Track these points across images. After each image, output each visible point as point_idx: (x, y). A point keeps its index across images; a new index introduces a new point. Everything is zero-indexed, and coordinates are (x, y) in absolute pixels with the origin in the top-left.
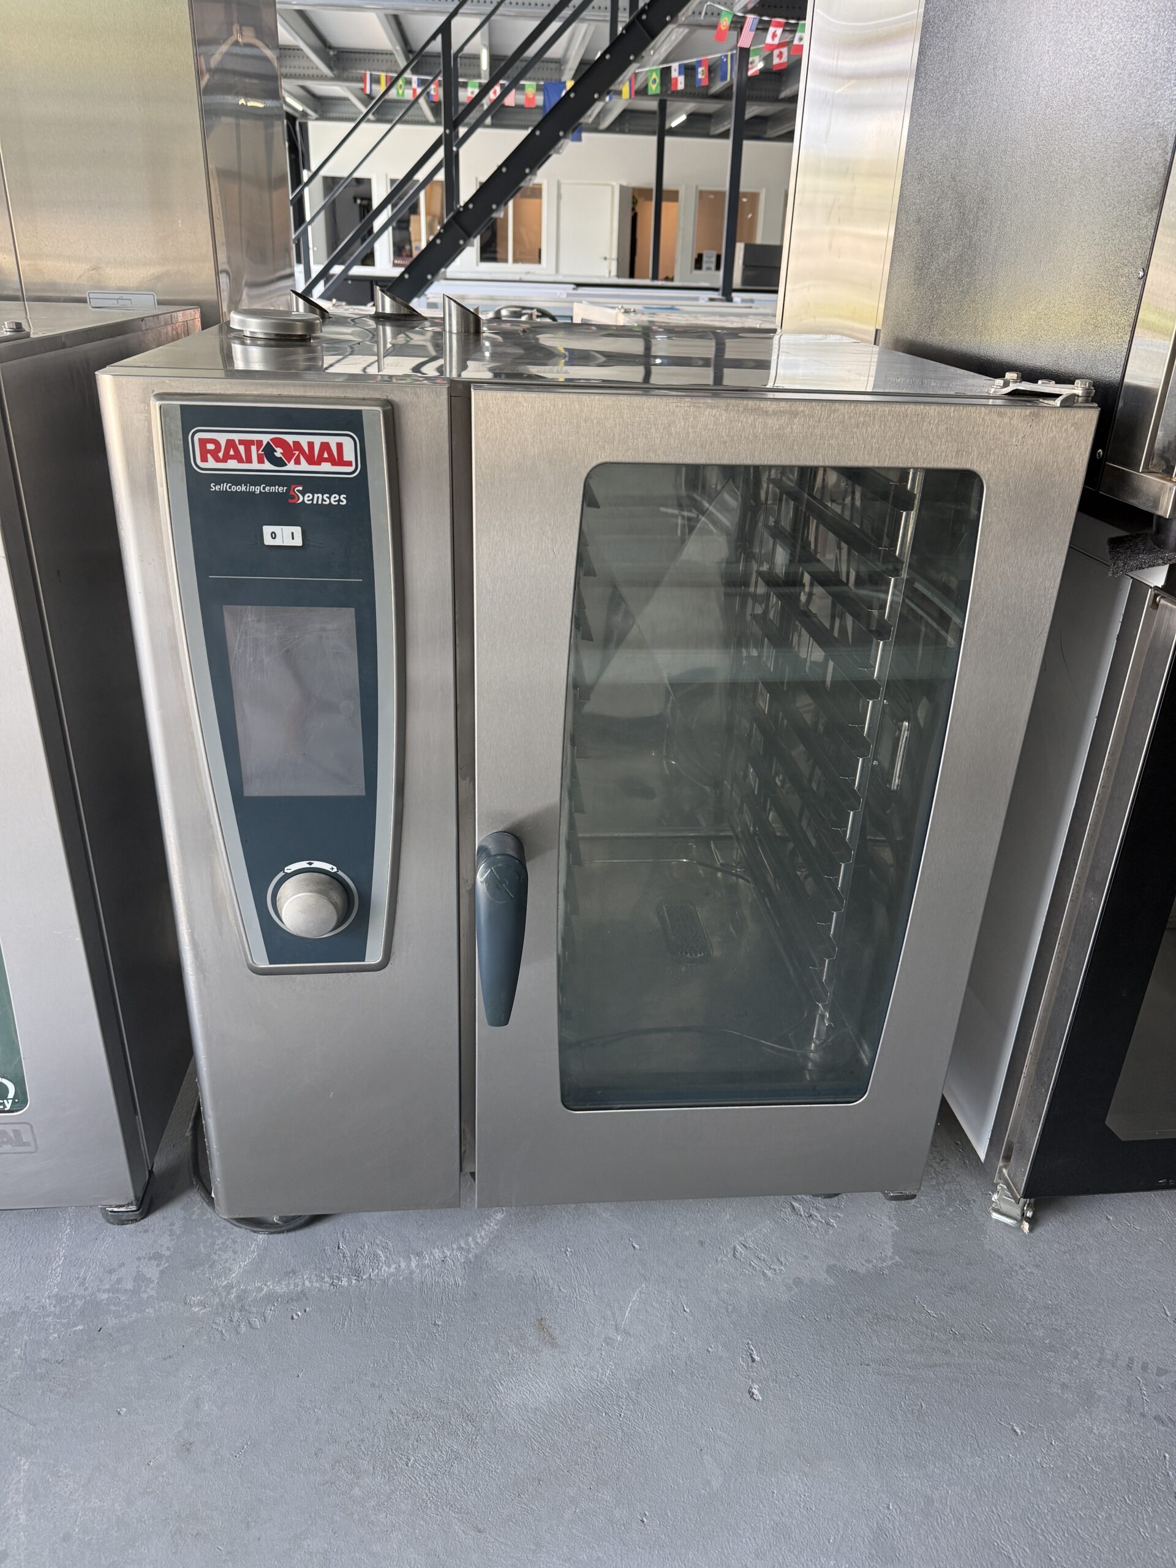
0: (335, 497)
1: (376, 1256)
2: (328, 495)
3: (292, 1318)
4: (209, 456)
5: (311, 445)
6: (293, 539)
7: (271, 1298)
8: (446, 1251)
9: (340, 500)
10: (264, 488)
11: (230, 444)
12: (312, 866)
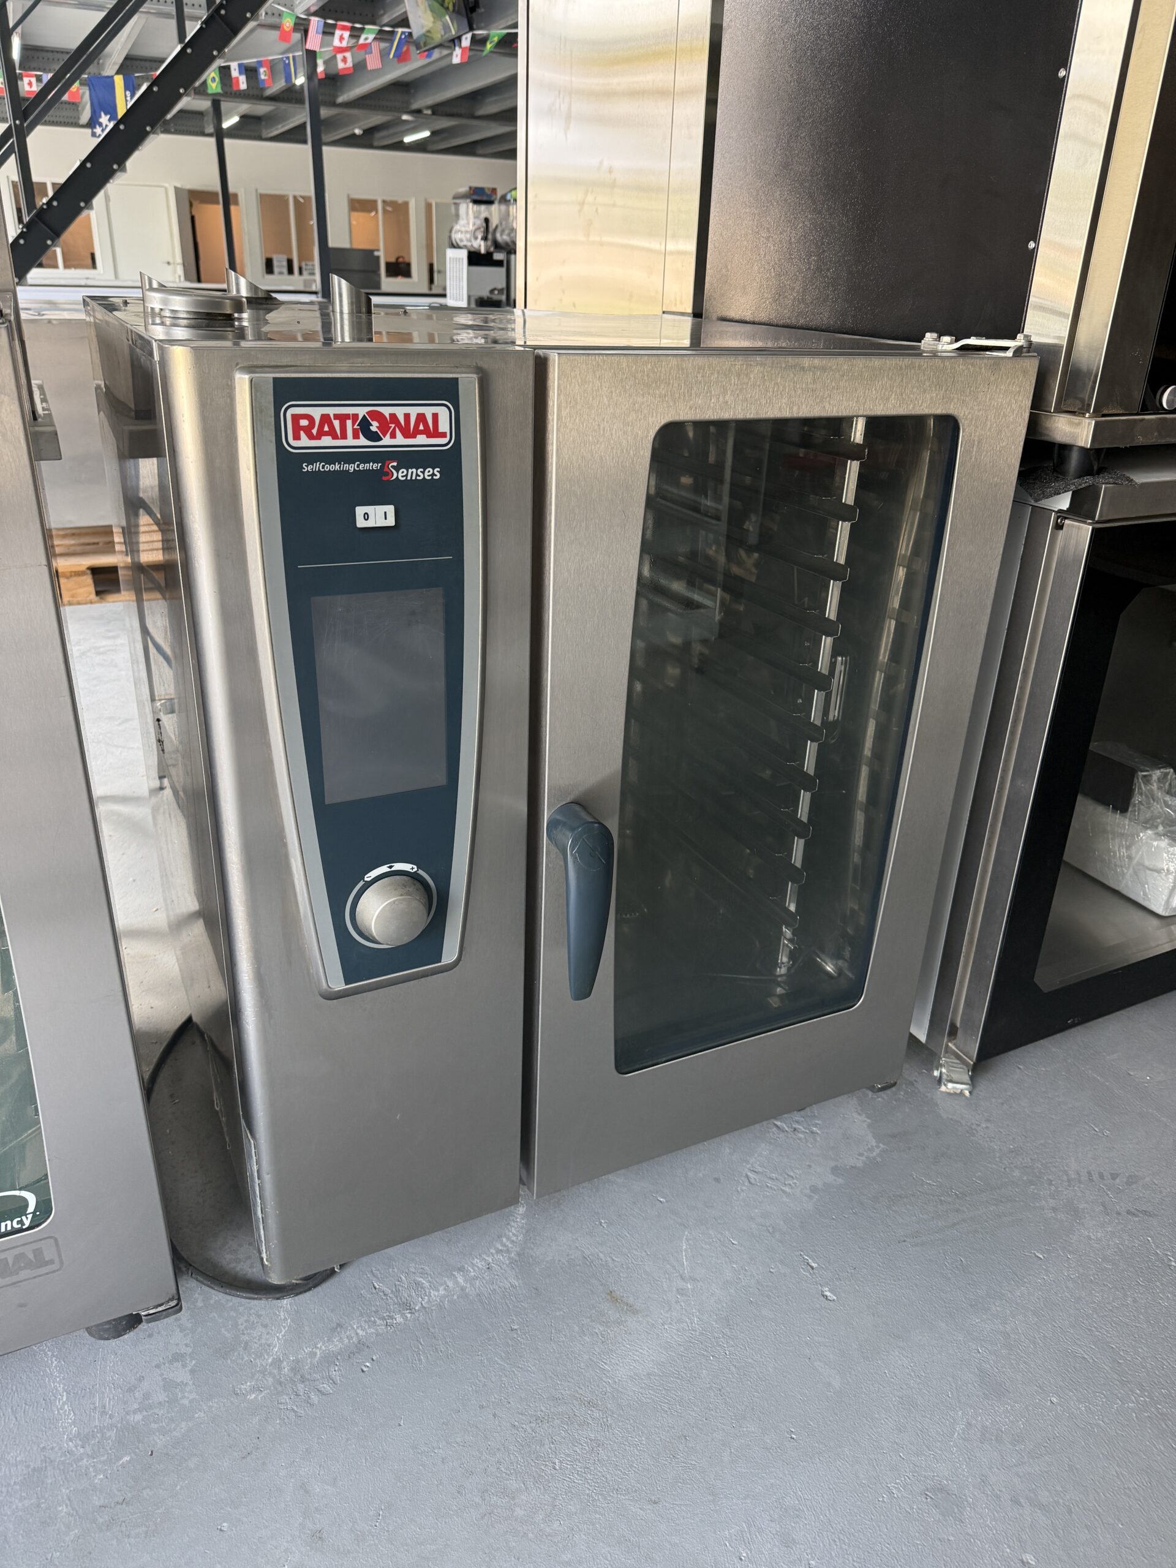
0: (429, 471)
1: (418, 1284)
2: (422, 470)
3: (363, 1371)
4: (302, 434)
5: (407, 416)
6: (386, 519)
7: (329, 1359)
8: (487, 1258)
9: (433, 474)
10: (358, 466)
11: (325, 418)
12: (393, 869)
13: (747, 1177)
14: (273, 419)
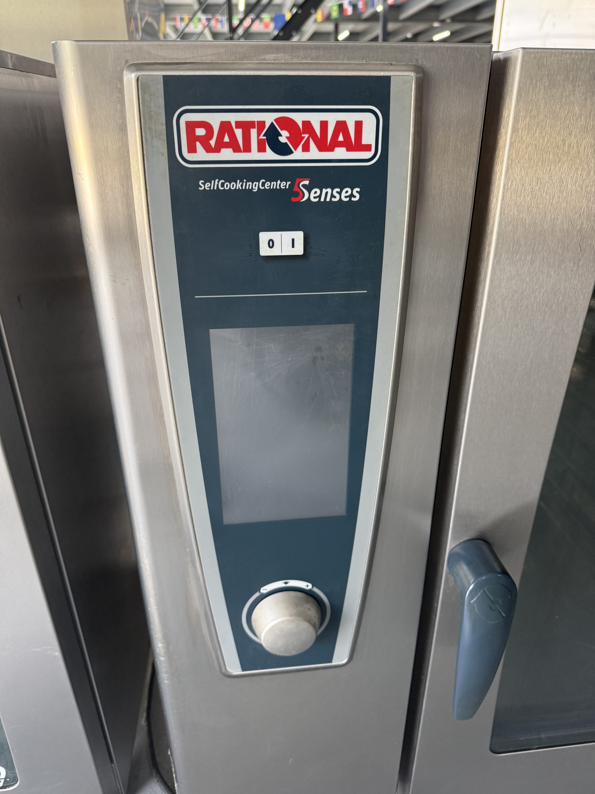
0: (347, 192)
2: (338, 190)
4: (198, 145)
5: (324, 125)
6: (293, 246)
9: (352, 195)
10: (263, 184)
11: (225, 127)
12: (288, 585)
14: (164, 127)
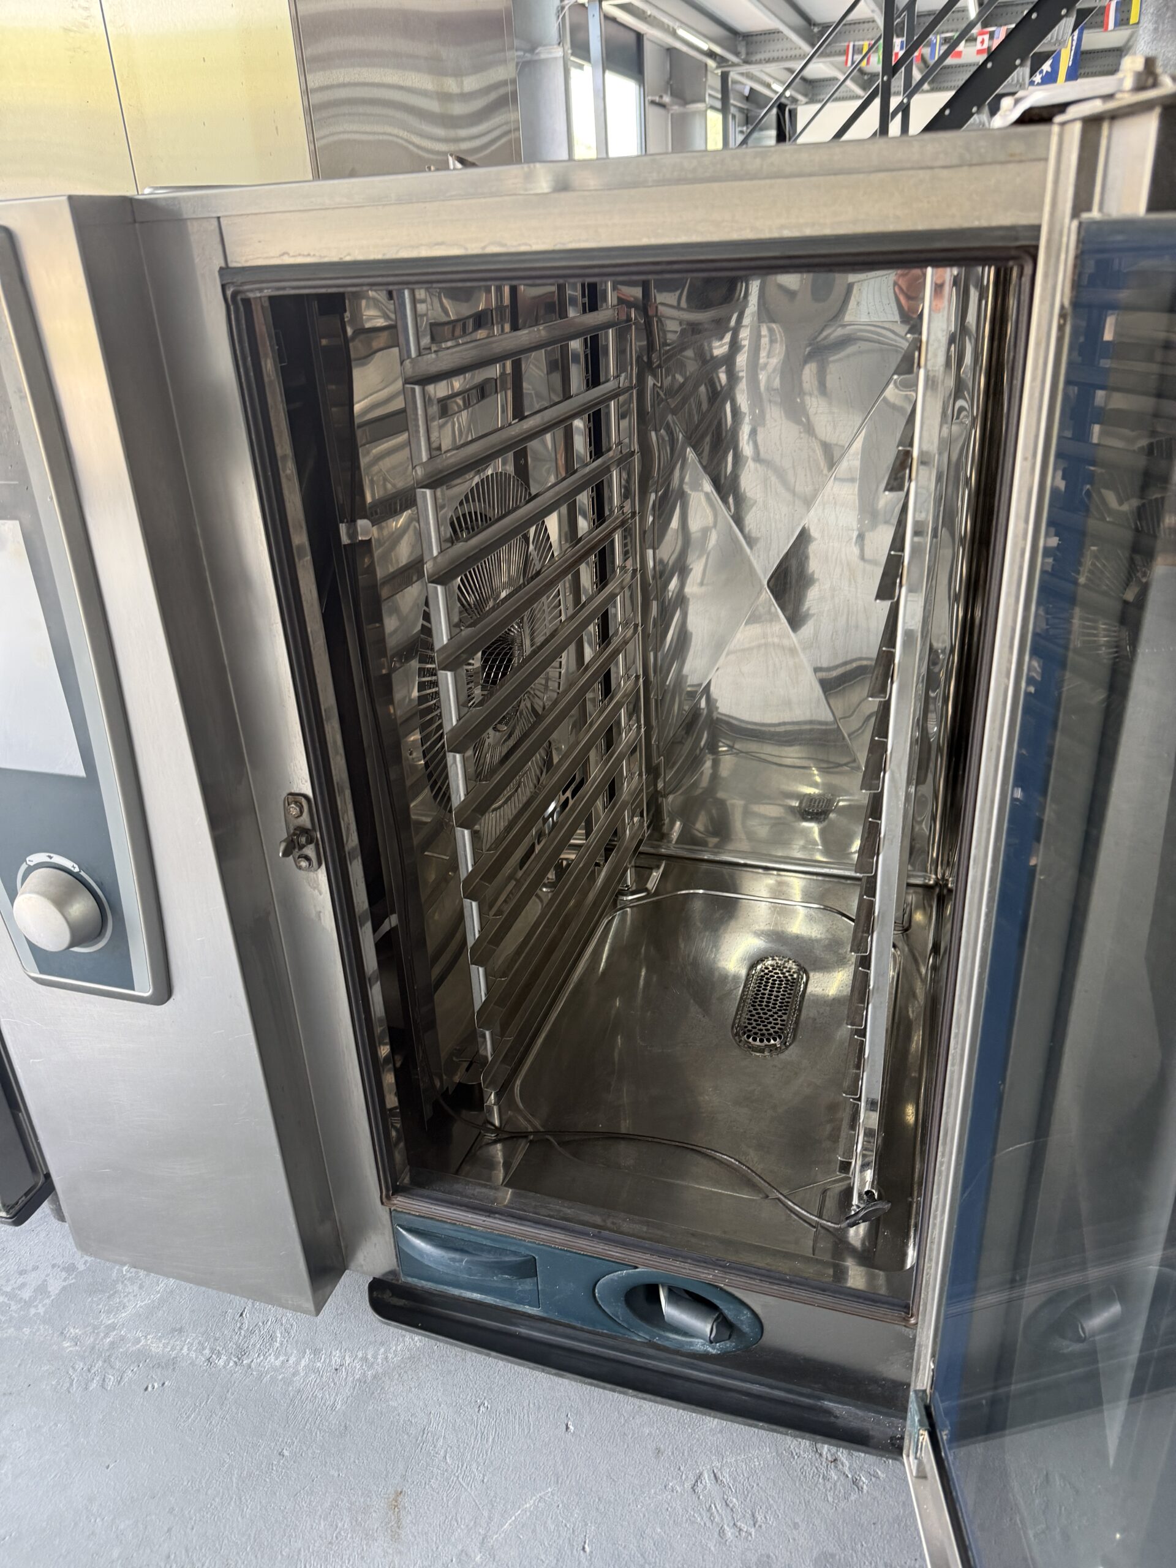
1: (272, 1338)
3: (146, 1389)
7: (141, 1356)
8: (347, 1358)
13: (700, 1476)
